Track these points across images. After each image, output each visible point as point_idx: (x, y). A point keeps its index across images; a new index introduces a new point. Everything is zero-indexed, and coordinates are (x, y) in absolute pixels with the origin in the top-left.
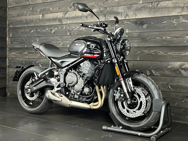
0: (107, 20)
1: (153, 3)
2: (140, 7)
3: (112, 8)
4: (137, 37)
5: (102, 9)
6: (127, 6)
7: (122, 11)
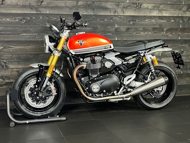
0: (95, 14)
1: (137, 3)
2: (126, 6)
3: (100, 3)
4: (125, 32)
5: (89, 3)
6: (114, 3)
7: (111, 7)
